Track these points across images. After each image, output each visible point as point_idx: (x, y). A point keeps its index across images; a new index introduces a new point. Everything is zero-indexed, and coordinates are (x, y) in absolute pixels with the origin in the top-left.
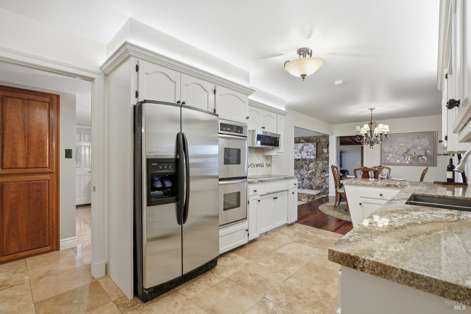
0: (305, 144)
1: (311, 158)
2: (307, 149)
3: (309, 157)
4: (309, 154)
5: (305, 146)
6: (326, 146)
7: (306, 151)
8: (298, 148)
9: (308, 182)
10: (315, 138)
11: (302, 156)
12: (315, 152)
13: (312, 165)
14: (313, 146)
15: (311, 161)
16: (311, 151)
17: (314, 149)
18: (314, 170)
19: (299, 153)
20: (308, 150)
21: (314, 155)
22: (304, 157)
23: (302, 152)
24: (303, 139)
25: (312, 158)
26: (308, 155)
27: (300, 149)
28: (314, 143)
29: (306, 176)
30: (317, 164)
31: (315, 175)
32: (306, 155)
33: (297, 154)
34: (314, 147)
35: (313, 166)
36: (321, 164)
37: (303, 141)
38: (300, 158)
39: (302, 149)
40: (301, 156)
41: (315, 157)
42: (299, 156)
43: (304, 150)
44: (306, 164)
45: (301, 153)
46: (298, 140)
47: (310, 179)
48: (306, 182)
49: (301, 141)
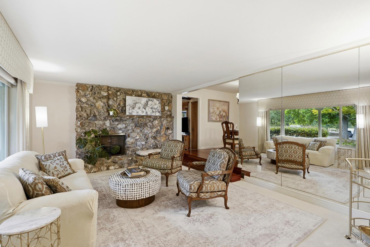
0: (149, 99)
1: (156, 115)
2: (151, 105)
3: (154, 114)
4: (154, 110)
5: (149, 102)
6: (167, 104)
7: (151, 107)
8: (142, 103)
9: (153, 141)
10: (158, 94)
11: (147, 112)
12: (160, 109)
13: (156, 122)
14: (157, 102)
15: (155, 118)
16: (156, 107)
17: (158, 105)
18: (159, 128)
19: (143, 109)
20: (153, 106)
21: (159, 112)
22: (149, 114)
23: (147, 108)
24: (145, 93)
25: (158, 115)
26: (153, 112)
27: (144, 104)
28: (158, 99)
29: (150, 135)
30: (161, 122)
31: (160, 133)
32: (151, 111)
33: (141, 109)
34: (159, 103)
35: (158, 123)
36: (165, 122)
37: (145, 95)
38: (144, 114)
39: (146, 104)
40: (145, 112)
41: (160, 113)
42: (143, 112)
43: (148, 105)
44: (150, 121)
45: (145, 109)
46: (140, 94)
47: (155, 138)
48: (151, 141)
49: (143, 95)
